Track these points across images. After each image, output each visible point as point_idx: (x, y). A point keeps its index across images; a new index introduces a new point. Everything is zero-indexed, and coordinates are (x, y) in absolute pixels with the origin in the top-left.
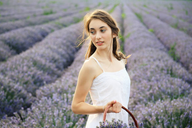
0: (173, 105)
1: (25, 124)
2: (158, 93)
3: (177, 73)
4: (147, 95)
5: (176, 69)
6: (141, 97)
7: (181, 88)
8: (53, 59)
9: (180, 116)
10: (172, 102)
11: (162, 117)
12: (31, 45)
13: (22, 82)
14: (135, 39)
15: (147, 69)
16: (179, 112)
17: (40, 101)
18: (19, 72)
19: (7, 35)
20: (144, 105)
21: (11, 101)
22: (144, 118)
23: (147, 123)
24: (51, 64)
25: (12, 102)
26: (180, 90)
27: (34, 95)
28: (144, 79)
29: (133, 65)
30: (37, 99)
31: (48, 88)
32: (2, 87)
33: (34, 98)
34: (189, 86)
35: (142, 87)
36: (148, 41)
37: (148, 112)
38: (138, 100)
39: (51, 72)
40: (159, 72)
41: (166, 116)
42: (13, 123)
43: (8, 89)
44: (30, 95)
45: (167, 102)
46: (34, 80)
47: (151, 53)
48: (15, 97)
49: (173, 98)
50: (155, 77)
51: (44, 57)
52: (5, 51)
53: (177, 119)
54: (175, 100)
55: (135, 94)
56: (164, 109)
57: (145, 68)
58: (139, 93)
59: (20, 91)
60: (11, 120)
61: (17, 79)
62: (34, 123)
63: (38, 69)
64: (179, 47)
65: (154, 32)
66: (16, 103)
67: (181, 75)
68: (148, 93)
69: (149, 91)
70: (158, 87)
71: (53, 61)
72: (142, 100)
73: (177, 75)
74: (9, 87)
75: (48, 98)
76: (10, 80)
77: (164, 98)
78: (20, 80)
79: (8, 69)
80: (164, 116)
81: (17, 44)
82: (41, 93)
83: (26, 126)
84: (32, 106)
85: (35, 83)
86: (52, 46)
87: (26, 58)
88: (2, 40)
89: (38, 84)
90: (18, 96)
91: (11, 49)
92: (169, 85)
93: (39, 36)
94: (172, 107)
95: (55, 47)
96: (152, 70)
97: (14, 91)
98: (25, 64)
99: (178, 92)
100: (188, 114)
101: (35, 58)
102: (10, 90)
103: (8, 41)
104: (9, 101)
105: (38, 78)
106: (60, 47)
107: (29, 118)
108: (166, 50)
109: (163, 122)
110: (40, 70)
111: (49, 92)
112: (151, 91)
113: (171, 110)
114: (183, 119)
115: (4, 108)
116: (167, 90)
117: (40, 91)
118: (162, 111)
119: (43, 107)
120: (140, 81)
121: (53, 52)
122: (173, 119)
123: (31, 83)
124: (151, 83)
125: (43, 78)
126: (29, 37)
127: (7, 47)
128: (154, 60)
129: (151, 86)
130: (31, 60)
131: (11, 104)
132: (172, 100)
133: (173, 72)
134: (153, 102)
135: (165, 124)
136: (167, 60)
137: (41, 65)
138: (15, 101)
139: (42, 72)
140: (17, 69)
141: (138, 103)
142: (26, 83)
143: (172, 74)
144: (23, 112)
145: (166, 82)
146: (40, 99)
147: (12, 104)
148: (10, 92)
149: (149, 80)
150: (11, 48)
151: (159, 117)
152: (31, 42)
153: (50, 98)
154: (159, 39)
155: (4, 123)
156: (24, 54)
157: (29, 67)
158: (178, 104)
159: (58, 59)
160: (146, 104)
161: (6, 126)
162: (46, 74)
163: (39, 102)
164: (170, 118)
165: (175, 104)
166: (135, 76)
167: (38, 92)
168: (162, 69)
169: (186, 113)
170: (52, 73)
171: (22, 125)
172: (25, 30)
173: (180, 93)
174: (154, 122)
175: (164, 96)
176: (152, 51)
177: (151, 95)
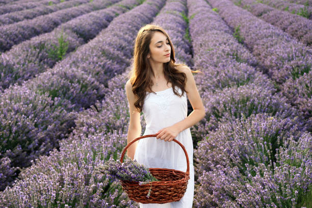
0: (240, 92)
1: (102, 116)
2: (225, 79)
3: (243, 56)
4: (214, 82)
5: (241, 53)
6: (209, 84)
7: (246, 72)
8: (120, 47)
9: (246, 102)
10: (239, 89)
11: (230, 105)
12: (97, 32)
13: (94, 73)
14: (200, 20)
15: (213, 54)
16: (245, 99)
17: (113, 92)
18: (90, 63)
19: (73, 22)
20: (212, 92)
21: (86, 92)
22: (213, 106)
23: (216, 111)
24: (119, 52)
25: (87, 94)
26: (246, 76)
27: (107, 86)
28: (211, 64)
29: (199, 50)
30: (110, 90)
31: (119, 79)
32: (77, 80)
33: (107, 89)
34: (253, 70)
35: (209, 73)
36: (212, 22)
37: (216, 100)
38: (205, 86)
39: (119, 61)
40: (225, 57)
41: (233, 103)
42: (91, 116)
43: (81, 82)
44: (103, 86)
45: (233, 89)
46: (104, 70)
47: (216, 35)
48: (89, 88)
49: (239, 85)
50: (222, 62)
51: (112, 45)
52: (73, 40)
53: (244, 106)
54: (241, 86)
55: (203, 80)
56: (232, 97)
57: (211, 53)
58: (206, 80)
59: (93, 83)
60: (88, 112)
61: (89, 71)
62: (110, 116)
63: (107, 59)
64: (243, 27)
65: (218, 11)
66: (90, 94)
67: (246, 58)
68: (215, 80)
69: (216, 77)
70: (225, 73)
71: (121, 49)
72: (210, 87)
73: (242, 59)
74: (82, 78)
75: (120, 90)
76: (83, 72)
77: (231, 86)
78: (91, 72)
79: (80, 60)
80: (231, 104)
81: (84, 31)
82: (112, 84)
83: (103, 118)
84: (106, 97)
85: (105, 73)
86: (118, 33)
87: (94, 48)
88: (69, 28)
89: (109, 74)
90: (92, 87)
91: (79, 37)
92: (235, 72)
93: (104, 21)
94: (238, 95)
95: (122, 34)
96: (218, 55)
97: (88, 83)
98: (94, 54)
99: (244, 77)
100: (254, 100)
101: (103, 48)
102: (83, 82)
103: (76, 28)
104: (83, 93)
105: (108, 68)
106: (126, 33)
107: (105, 110)
108: (230, 31)
109: (230, 109)
110: (110, 60)
111: (121, 83)
112: (218, 78)
113: (238, 98)
114: (250, 105)
115: (79, 100)
116: (234, 76)
117: (112, 82)
118: (229, 99)
119: (117, 99)
120: (207, 68)
121: (120, 39)
122: (239, 106)
123: (101, 74)
124: (217, 69)
125: (113, 67)
126: (94, 23)
127: (75, 35)
128: (220, 44)
129: (218, 73)
130: (100, 49)
131: (85, 96)
132: (238, 86)
133: (239, 56)
134: (220, 88)
135: (232, 112)
136: (232, 44)
137: (110, 54)
138: (89, 92)
139: (111, 61)
140: (87, 60)
141: (206, 90)
142: (97, 74)
143: (238, 59)
144: (98, 104)
145: (232, 68)
146: (113, 91)
147: (87, 96)
148: (84, 84)
149: (216, 66)
150: (79, 35)
151: (227, 105)
152: (97, 28)
153: (122, 89)
154: (223, 19)
155: (82, 115)
156: (92, 43)
157: (99, 58)
158: (244, 92)
159: (125, 47)
160: (214, 91)
161: (85, 119)
162: (116, 63)
163: (112, 94)
164: (236, 105)
165: (241, 91)
166: (202, 62)
167: (110, 83)
168: (228, 54)
169: (252, 100)
170: (121, 62)
171: (99, 117)
172: (90, 16)
173: (246, 78)
174: (222, 109)
175: (231, 83)
176: (217, 34)
177: (219, 81)
